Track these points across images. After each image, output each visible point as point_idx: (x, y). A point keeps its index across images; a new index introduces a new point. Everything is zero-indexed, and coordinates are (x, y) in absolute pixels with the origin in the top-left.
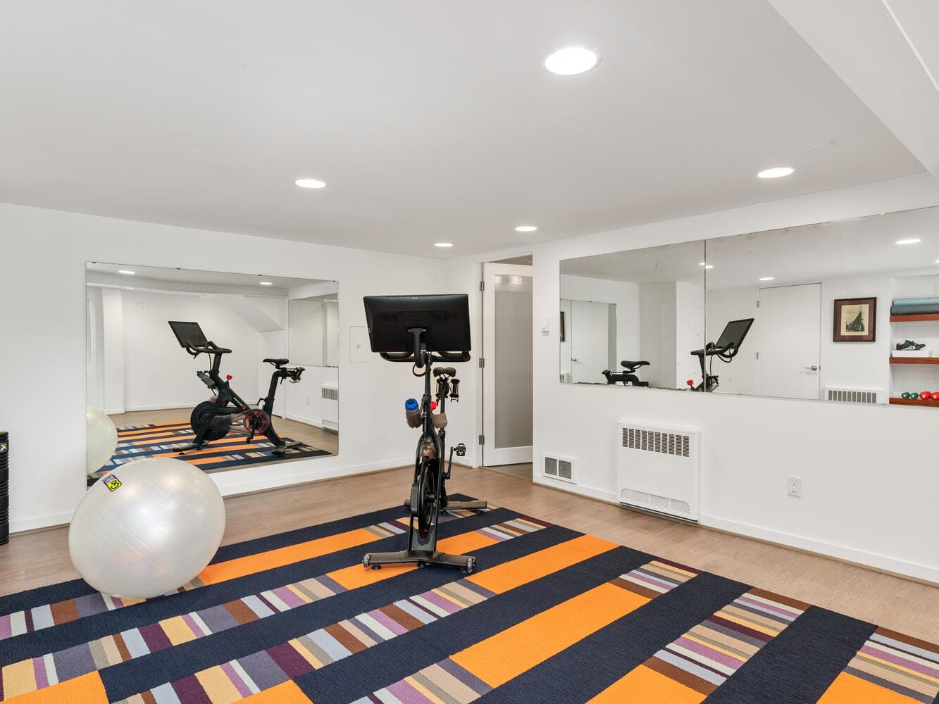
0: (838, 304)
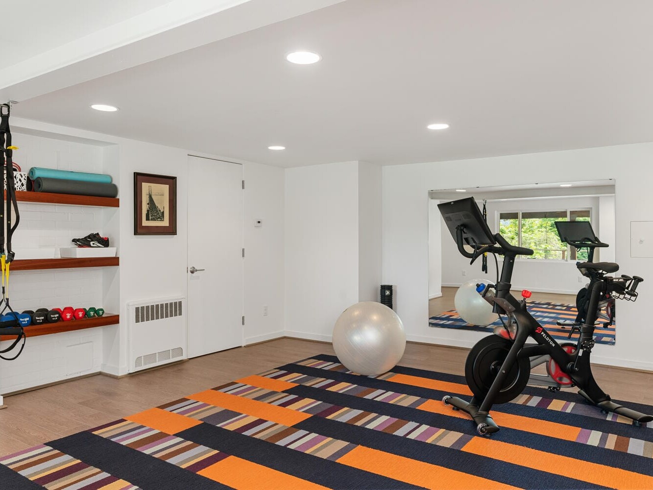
0: (171, 181)
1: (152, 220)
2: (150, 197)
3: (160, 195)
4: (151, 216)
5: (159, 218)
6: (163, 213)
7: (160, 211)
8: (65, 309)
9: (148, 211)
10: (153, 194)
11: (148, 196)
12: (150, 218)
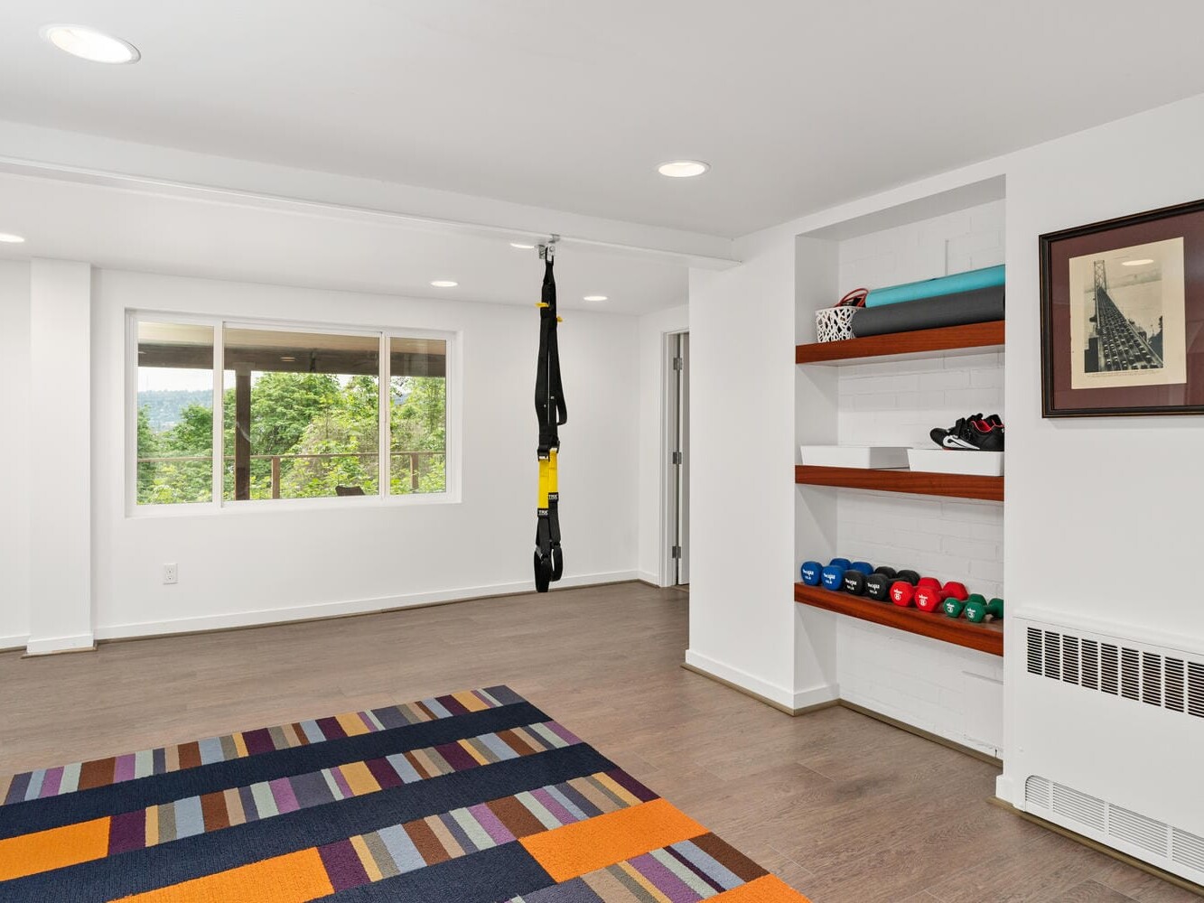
1: (1108, 368)
2: (1102, 296)
3: (1142, 282)
4: (1106, 356)
5: (1138, 359)
6: (1158, 340)
7: (1143, 334)
8: (950, 585)
9: (1093, 342)
10: (1110, 283)
11: (1092, 295)
12: (1102, 362)
